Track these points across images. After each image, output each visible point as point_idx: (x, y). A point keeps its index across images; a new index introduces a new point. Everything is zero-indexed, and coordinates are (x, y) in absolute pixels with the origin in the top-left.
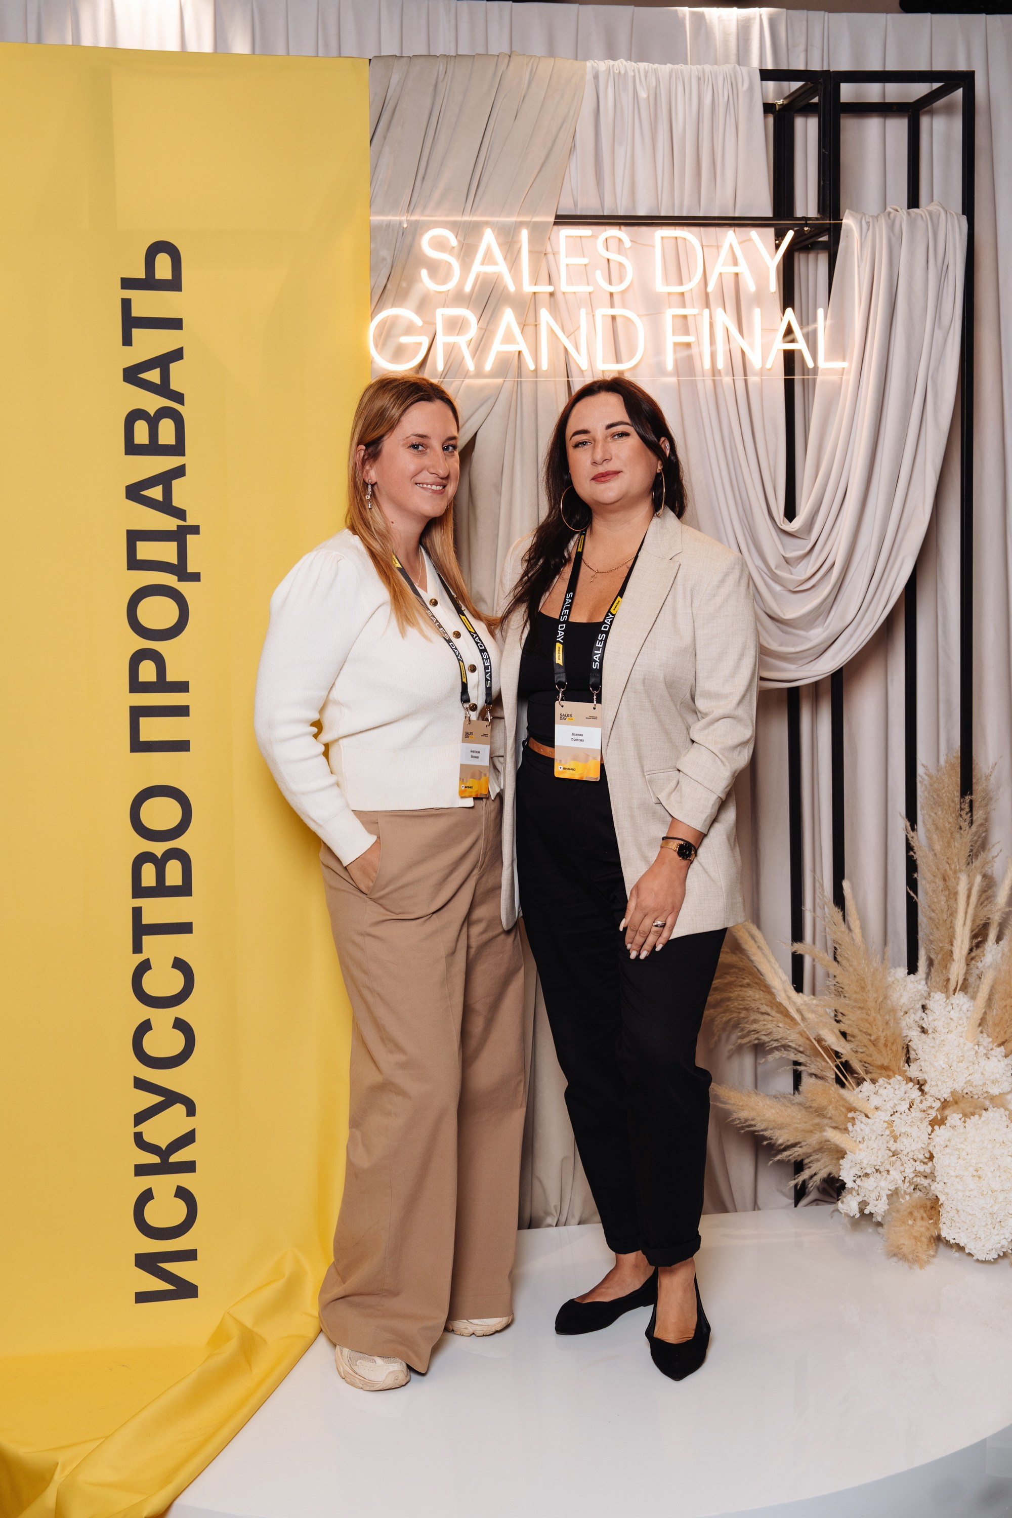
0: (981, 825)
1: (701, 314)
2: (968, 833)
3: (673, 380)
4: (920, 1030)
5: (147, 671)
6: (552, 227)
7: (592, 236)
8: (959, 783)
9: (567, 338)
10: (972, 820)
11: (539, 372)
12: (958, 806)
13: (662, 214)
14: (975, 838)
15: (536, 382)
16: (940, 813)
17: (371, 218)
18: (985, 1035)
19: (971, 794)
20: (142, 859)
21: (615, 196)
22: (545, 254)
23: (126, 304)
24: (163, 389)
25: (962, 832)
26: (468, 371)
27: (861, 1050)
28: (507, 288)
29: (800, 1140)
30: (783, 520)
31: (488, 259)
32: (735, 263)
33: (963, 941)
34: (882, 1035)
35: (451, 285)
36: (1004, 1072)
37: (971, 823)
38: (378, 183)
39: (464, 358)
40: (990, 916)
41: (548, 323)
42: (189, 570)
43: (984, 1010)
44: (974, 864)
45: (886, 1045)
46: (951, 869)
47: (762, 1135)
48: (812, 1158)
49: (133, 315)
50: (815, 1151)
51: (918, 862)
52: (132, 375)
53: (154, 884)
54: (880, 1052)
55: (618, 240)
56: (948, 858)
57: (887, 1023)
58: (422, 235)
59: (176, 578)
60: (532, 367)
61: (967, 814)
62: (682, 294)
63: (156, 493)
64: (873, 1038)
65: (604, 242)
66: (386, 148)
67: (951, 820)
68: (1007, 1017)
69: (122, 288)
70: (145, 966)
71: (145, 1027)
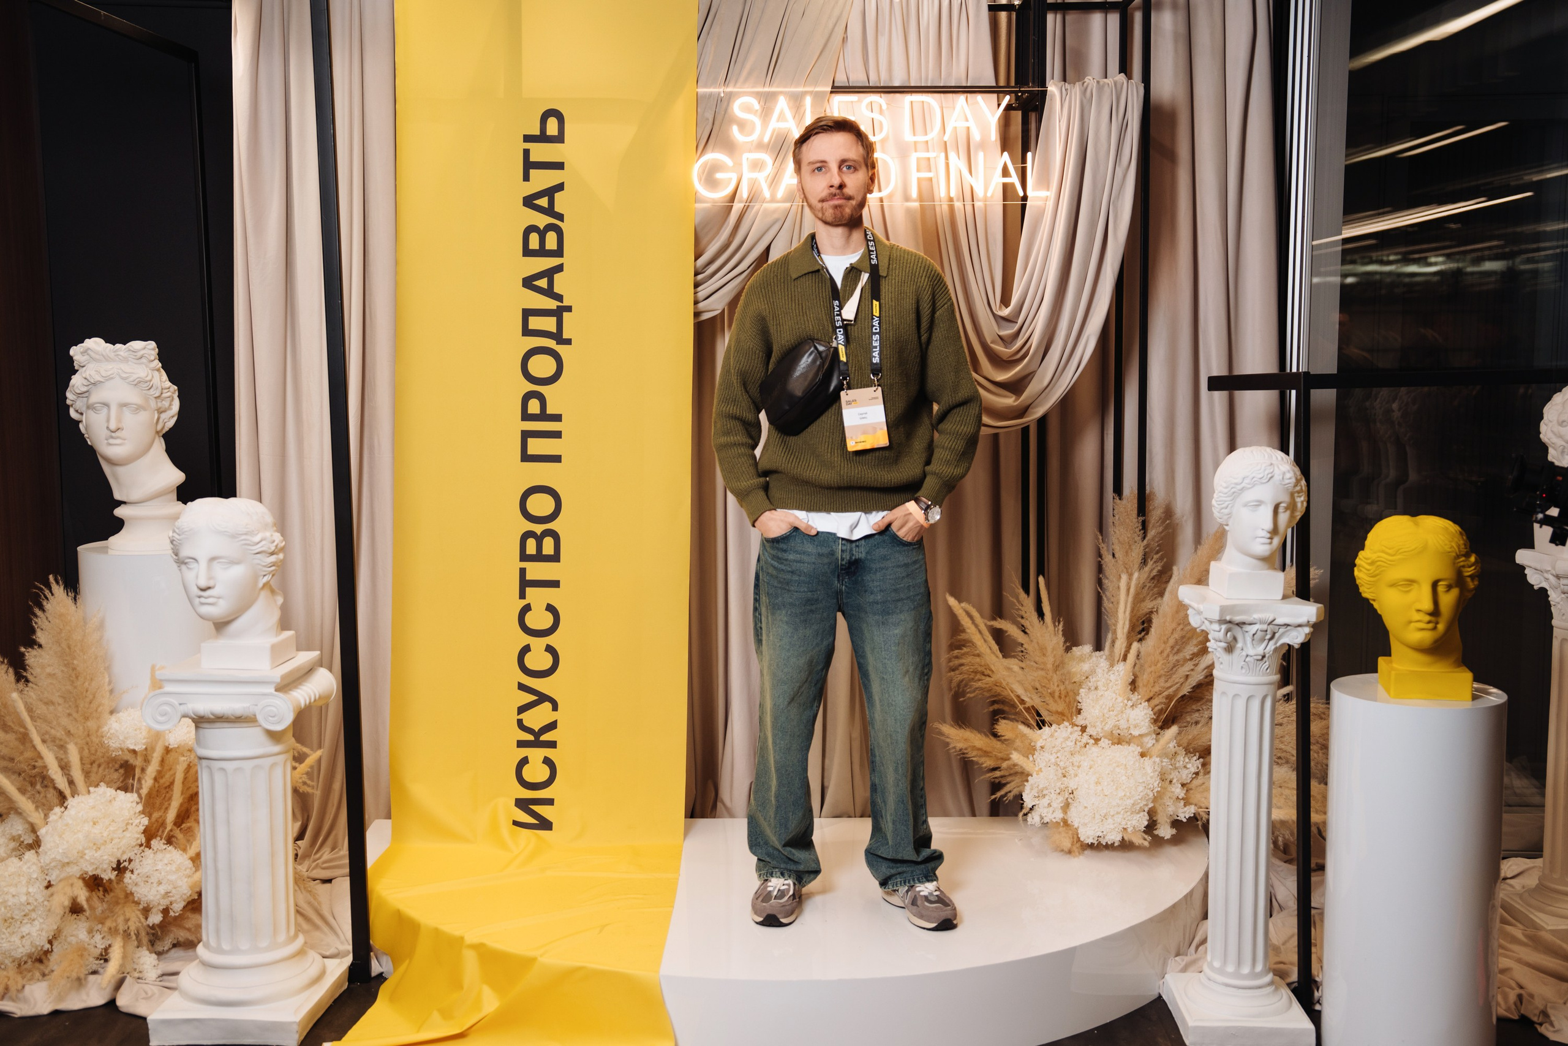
0: (1153, 539)
1: (939, 157)
2: (1141, 545)
3: (916, 205)
5: (534, 407)
6: (830, 94)
7: (858, 101)
8: (1136, 507)
10: (1144, 536)
12: (1135, 526)
13: (912, 85)
14: (1146, 550)
16: (1122, 530)
17: (697, 90)
18: (1134, 693)
19: (1144, 515)
20: (527, 535)
21: (878, 72)
23: (526, 153)
24: (550, 211)
25: (1136, 544)
27: (1043, 700)
29: (998, 765)
30: (1000, 307)
31: (782, 117)
32: (967, 120)
33: (1124, 624)
35: (754, 137)
36: (1145, 721)
37: (1144, 538)
38: (703, 63)
39: (762, 190)
40: (1150, 607)
42: (564, 337)
43: (1132, 675)
44: (1144, 569)
45: (1060, 697)
46: (1127, 572)
47: (972, 761)
48: (1008, 780)
49: (531, 160)
50: (1010, 775)
51: (1104, 566)
52: (529, 202)
53: (534, 552)
54: (1055, 701)
55: (879, 104)
56: (1126, 564)
57: (1062, 681)
58: (734, 101)
59: (554, 342)
61: (1140, 531)
62: (927, 142)
63: (542, 283)
64: (1049, 691)
65: (867, 105)
66: (709, 41)
67: (1129, 536)
68: (1152, 681)
69: (525, 141)
70: (527, 608)
71: (526, 649)
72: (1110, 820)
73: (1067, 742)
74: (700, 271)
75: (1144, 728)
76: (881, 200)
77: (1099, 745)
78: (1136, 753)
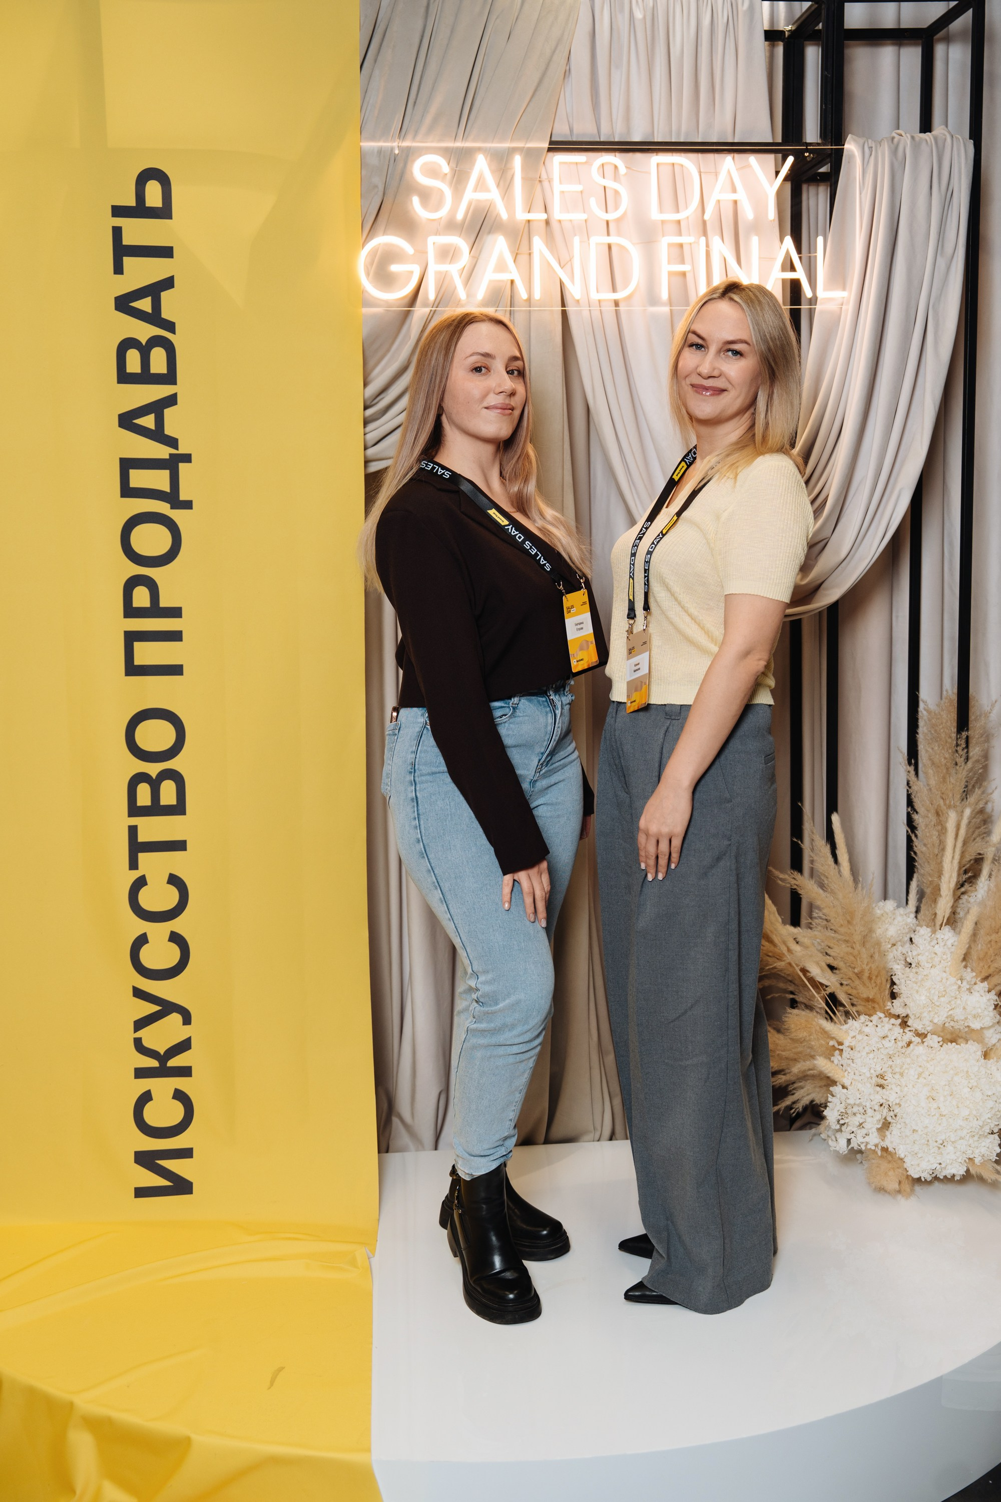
0: (977, 761)
1: (697, 242)
2: (964, 769)
3: (665, 308)
4: (904, 963)
5: (141, 597)
6: (546, 154)
7: (586, 163)
8: (956, 718)
9: (562, 268)
10: (968, 756)
11: (532, 301)
12: (955, 742)
13: (658, 138)
14: (970, 774)
15: (530, 311)
16: (936, 748)
17: (362, 144)
18: (969, 970)
19: (968, 730)
20: (137, 779)
21: (612, 121)
22: (540, 181)
23: (118, 233)
24: (154, 318)
25: (958, 767)
26: (460, 300)
27: (845, 983)
28: (500, 215)
29: (784, 1067)
31: (481, 185)
32: (734, 190)
33: (951, 877)
34: (866, 968)
35: (443, 213)
36: (986, 1007)
37: (967, 759)
38: (369, 108)
39: (456, 287)
40: (982, 852)
41: (540, 250)
42: (181, 499)
43: (967, 946)
44: (968, 800)
45: (870, 978)
46: (945, 804)
48: (796, 1085)
49: (124, 243)
50: (799, 1079)
51: (913, 797)
52: (123, 304)
53: (149, 804)
54: (864, 984)
55: (613, 167)
56: (943, 794)
57: (872, 956)
58: (414, 161)
59: (168, 506)
60: (524, 295)
61: (963, 750)
62: (679, 222)
63: (148, 421)
64: (856, 971)
65: (599, 168)
66: (377, 72)
67: (947, 756)
68: (991, 951)
69: (113, 216)
70: (141, 882)
71: (142, 940)
72: (950, 1148)
73: (884, 1042)
74: (368, 403)
75: (988, 1019)
76: (617, 304)
77: (925, 1044)
78: (979, 1053)
